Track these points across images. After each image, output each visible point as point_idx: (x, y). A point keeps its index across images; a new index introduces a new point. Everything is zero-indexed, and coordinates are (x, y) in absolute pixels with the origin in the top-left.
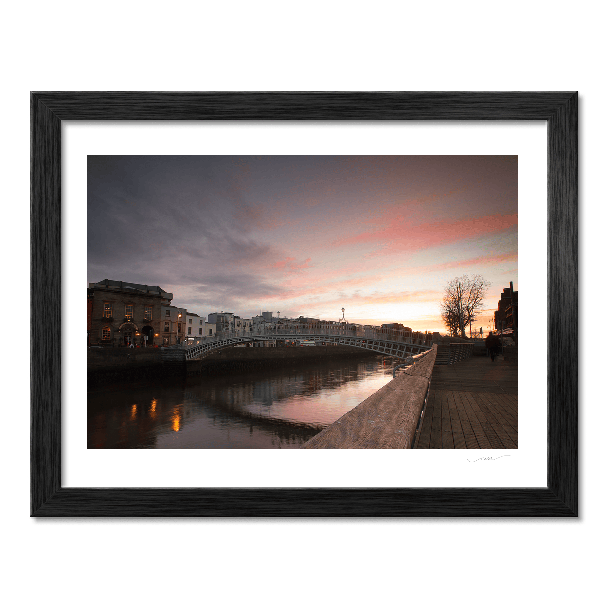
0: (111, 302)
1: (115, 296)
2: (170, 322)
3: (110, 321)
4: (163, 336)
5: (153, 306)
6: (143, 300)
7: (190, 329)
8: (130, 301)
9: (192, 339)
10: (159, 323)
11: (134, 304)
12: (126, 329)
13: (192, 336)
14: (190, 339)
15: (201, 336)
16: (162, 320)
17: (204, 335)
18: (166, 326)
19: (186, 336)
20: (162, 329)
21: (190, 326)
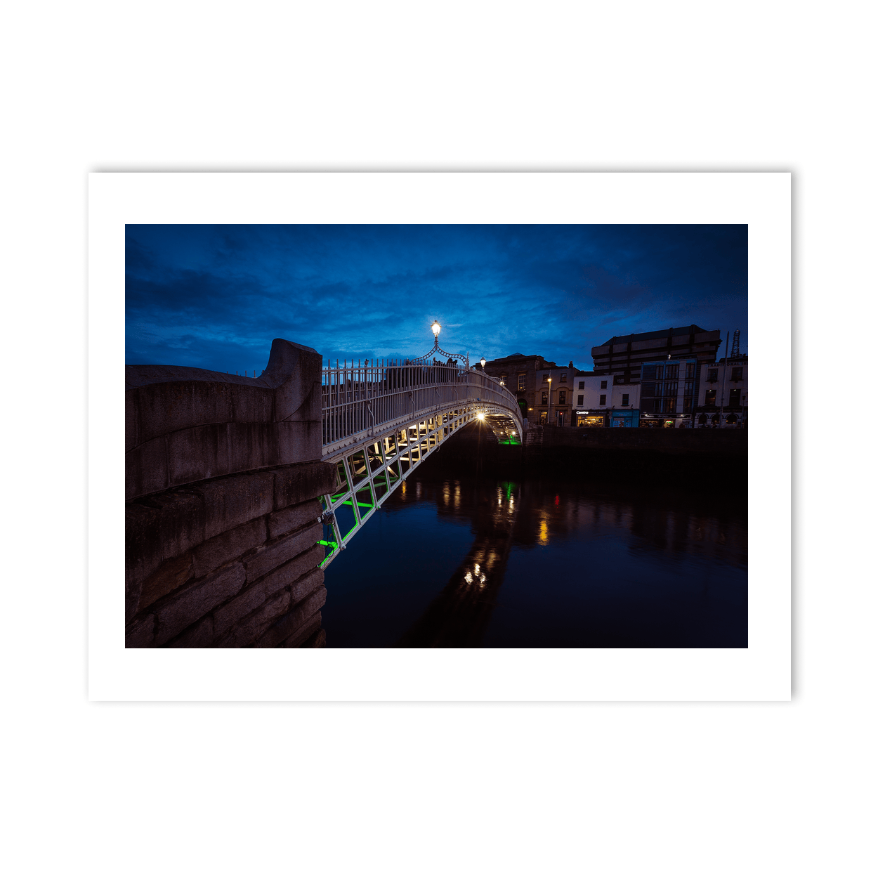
4: (539, 411)
6: (516, 367)
7: (581, 398)
9: (584, 413)
10: (533, 394)
13: (583, 409)
14: (580, 413)
15: (604, 408)
16: (537, 389)
17: (608, 405)
18: (544, 397)
19: (573, 409)
20: (538, 401)
21: (581, 392)
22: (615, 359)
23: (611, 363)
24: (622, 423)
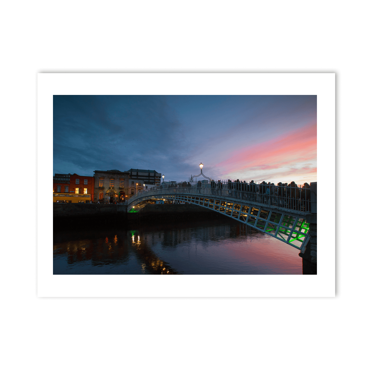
0: (103, 178)
1: (105, 175)
2: (134, 189)
3: (102, 188)
4: (130, 197)
5: (124, 179)
6: (119, 176)
8: (112, 177)
10: (128, 189)
11: (114, 179)
12: (111, 193)
16: (129, 187)
18: (132, 191)
20: (130, 193)
22: (151, 178)
23: (149, 179)
24: (159, 203)
